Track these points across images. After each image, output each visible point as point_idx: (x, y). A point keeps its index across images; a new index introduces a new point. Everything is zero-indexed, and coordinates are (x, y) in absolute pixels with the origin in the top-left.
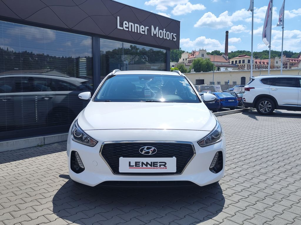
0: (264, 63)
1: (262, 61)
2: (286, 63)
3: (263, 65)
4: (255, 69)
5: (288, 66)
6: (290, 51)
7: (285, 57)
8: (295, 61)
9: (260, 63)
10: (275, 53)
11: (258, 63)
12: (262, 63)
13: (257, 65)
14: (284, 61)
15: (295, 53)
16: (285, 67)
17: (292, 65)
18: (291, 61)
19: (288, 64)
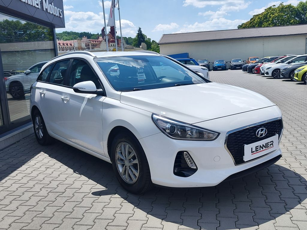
0: (67, 44)
1: (65, 42)
2: (88, 44)
3: (66, 47)
4: (59, 51)
5: (90, 46)
6: (88, 33)
7: (86, 38)
8: (96, 42)
9: (64, 44)
10: (75, 34)
11: (61, 44)
12: (65, 45)
13: (61, 46)
14: (86, 42)
15: (94, 35)
16: (87, 48)
17: (94, 46)
18: (92, 42)
19: (90, 44)
